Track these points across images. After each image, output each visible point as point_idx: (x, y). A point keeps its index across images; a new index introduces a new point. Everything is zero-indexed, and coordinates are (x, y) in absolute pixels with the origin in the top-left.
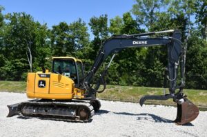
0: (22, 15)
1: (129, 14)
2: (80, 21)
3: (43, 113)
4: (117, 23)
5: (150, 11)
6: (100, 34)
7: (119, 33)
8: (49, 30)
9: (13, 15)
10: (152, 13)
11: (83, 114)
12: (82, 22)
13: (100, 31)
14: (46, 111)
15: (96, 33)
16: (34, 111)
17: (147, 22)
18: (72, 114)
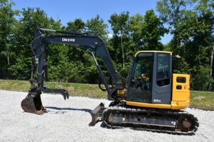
0: (35, 11)
1: (153, 11)
2: (98, 18)
3: (135, 122)
4: (137, 21)
5: (176, 8)
6: (120, 32)
7: (140, 32)
8: (64, 27)
9: (27, 10)
10: (177, 11)
12: (100, 20)
13: (121, 30)
14: (139, 120)
15: (116, 31)
16: (124, 119)
17: (172, 21)
18: (172, 125)
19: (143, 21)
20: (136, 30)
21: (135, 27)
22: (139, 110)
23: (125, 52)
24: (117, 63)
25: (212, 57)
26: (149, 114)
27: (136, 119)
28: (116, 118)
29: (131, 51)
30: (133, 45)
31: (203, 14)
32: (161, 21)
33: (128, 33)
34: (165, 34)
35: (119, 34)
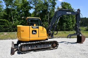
3: (35, 48)
4: (18, 1)
6: (10, 6)
7: (20, 7)
11: (55, 45)
13: (11, 5)
14: (37, 47)
15: (7, 6)
16: (30, 48)
17: (34, 3)
18: (50, 46)
19: (21, 2)
20: (18, 6)
21: (18, 4)
23: (13, 16)
24: (10, 22)
25: (49, 19)
26: (40, 44)
27: (35, 47)
28: (26, 48)
29: (16, 16)
30: (17, 13)
31: (45, 2)
32: (29, 3)
33: (14, 7)
34: (31, 9)
35: (9, 7)
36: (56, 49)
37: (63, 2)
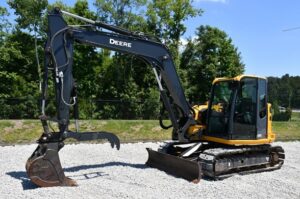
3: (239, 165)
5: (120, 7)
10: (121, 12)
16: (229, 164)
22: (245, 149)
24: (29, 82)
27: (240, 162)
35: (31, 30)
36: (279, 168)
37: (205, 26)
